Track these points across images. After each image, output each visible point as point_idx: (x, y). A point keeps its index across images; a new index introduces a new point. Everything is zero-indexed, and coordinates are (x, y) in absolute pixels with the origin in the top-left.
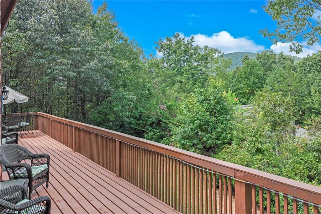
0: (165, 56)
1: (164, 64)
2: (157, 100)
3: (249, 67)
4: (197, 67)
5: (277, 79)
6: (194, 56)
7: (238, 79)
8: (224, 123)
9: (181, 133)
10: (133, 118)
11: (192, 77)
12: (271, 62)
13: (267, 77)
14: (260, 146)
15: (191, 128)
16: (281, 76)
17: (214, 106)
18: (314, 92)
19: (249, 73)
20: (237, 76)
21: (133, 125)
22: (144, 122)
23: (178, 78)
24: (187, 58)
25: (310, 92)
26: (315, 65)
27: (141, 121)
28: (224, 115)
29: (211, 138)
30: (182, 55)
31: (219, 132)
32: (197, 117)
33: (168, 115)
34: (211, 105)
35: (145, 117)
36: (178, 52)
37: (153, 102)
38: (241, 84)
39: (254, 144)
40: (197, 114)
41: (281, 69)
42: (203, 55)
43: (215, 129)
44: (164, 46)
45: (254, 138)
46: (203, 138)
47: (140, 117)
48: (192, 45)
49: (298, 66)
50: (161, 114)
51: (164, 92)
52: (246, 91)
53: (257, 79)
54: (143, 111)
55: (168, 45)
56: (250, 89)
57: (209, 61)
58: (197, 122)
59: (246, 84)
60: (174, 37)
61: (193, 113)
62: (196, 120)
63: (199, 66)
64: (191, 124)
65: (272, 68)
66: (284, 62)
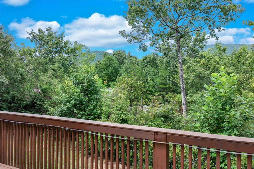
0: (37, 46)
1: (36, 53)
2: (31, 84)
3: (108, 61)
4: (68, 58)
5: (127, 70)
6: (65, 49)
7: (100, 69)
8: (95, 101)
9: (57, 112)
10: (5, 102)
11: (63, 66)
12: (123, 58)
13: (120, 69)
14: (124, 117)
15: (67, 107)
16: (129, 68)
17: (87, 88)
18: (150, 79)
19: (108, 65)
20: (99, 68)
21: (4, 108)
22: (17, 105)
23: (50, 67)
24: (58, 50)
25: (147, 80)
26: (150, 62)
27: (13, 104)
28: (95, 95)
29: (84, 114)
30: (54, 47)
31: (91, 109)
32: (72, 97)
33: (43, 98)
34: (84, 87)
35: (18, 100)
36: (50, 43)
37: (26, 86)
38: (102, 74)
39: (120, 116)
40: (73, 95)
41: (129, 64)
42: (73, 49)
43: (87, 107)
44: (36, 37)
45: (120, 112)
46: (77, 115)
47: (13, 101)
48: (63, 40)
49: (140, 62)
50: (36, 97)
51: (37, 77)
52: (106, 79)
53: (114, 70)
54: (16, 95)
55: (41, 36)
56: (108, 77)
57: (78, 54)
58: (73, 102)
59: (106, 73)
60: (47, 30)
61: (69, 94)
62: (72, 100)
63: (69, 58)
64: (68, 103)
65: (124, 62)
66: (131, 59)
